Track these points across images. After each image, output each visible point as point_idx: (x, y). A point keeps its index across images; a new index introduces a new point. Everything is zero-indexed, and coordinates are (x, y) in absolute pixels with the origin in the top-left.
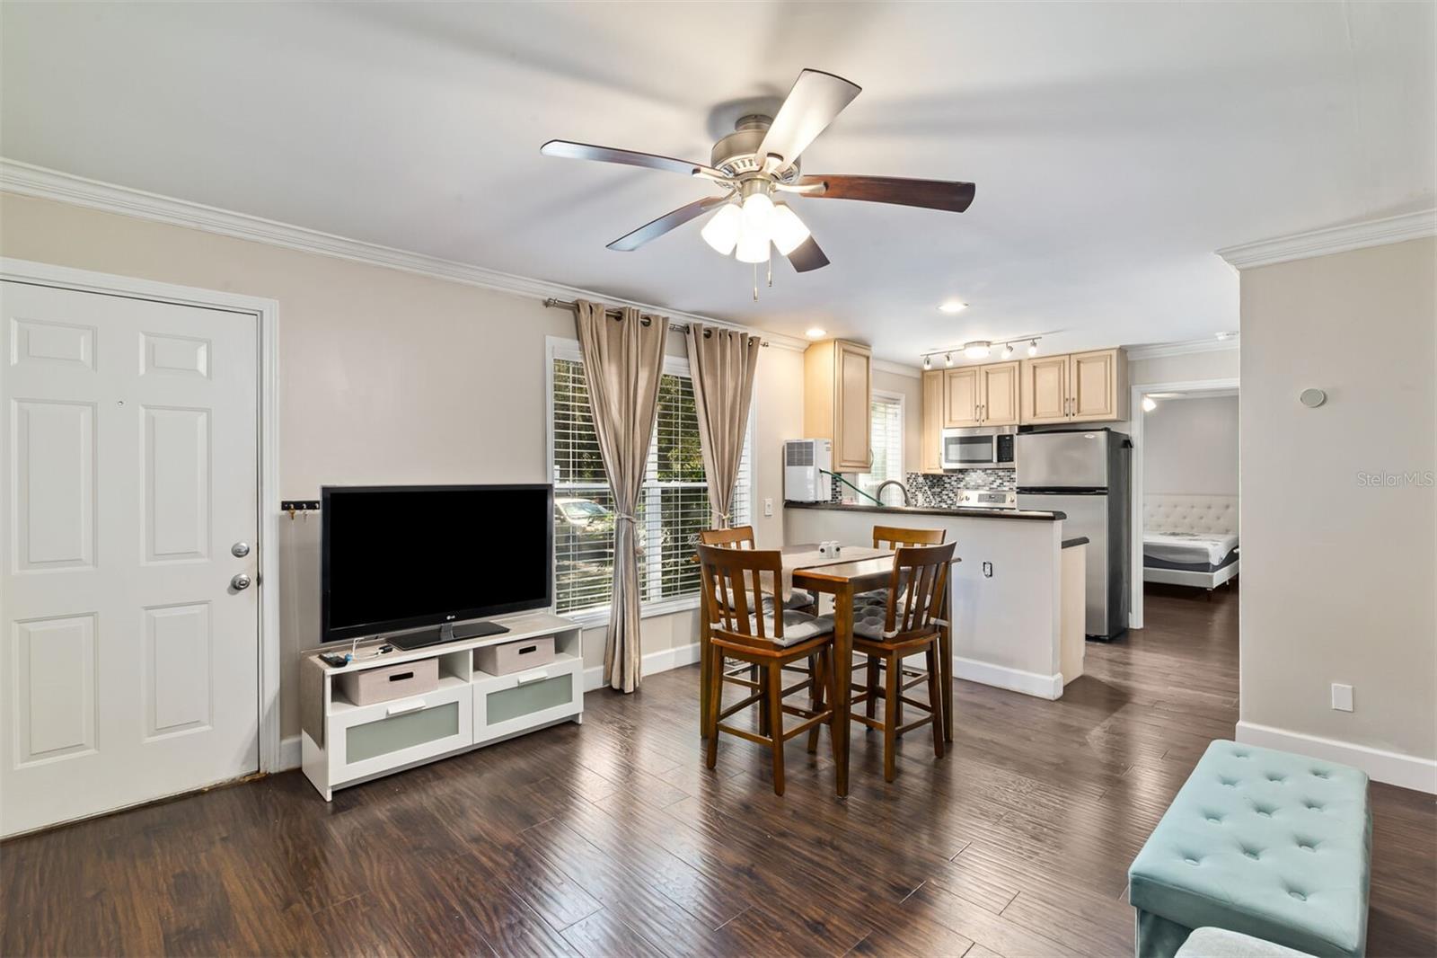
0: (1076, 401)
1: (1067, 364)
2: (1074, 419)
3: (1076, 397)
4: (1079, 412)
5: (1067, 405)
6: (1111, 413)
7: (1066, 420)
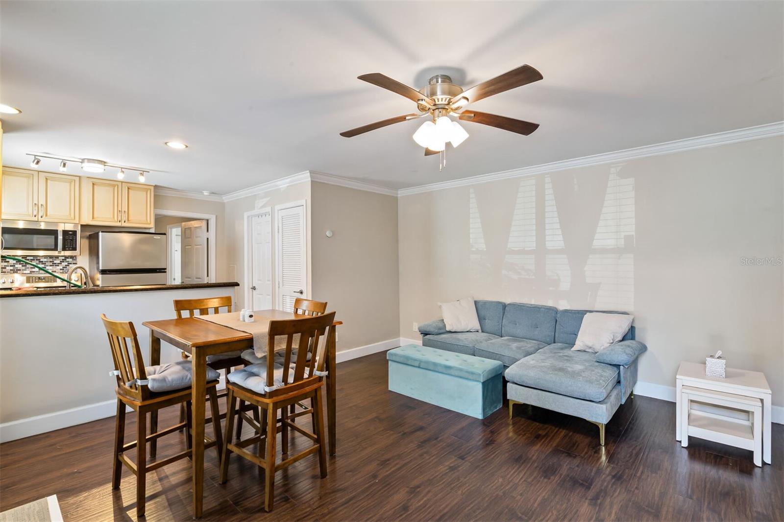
0: (126, 213)
1: (120, 188)
2: (124, 225)
3: (126, 210)
4: (128, 221)
5: (119, 215)
6: (150, 224)
7: (119, 224)
